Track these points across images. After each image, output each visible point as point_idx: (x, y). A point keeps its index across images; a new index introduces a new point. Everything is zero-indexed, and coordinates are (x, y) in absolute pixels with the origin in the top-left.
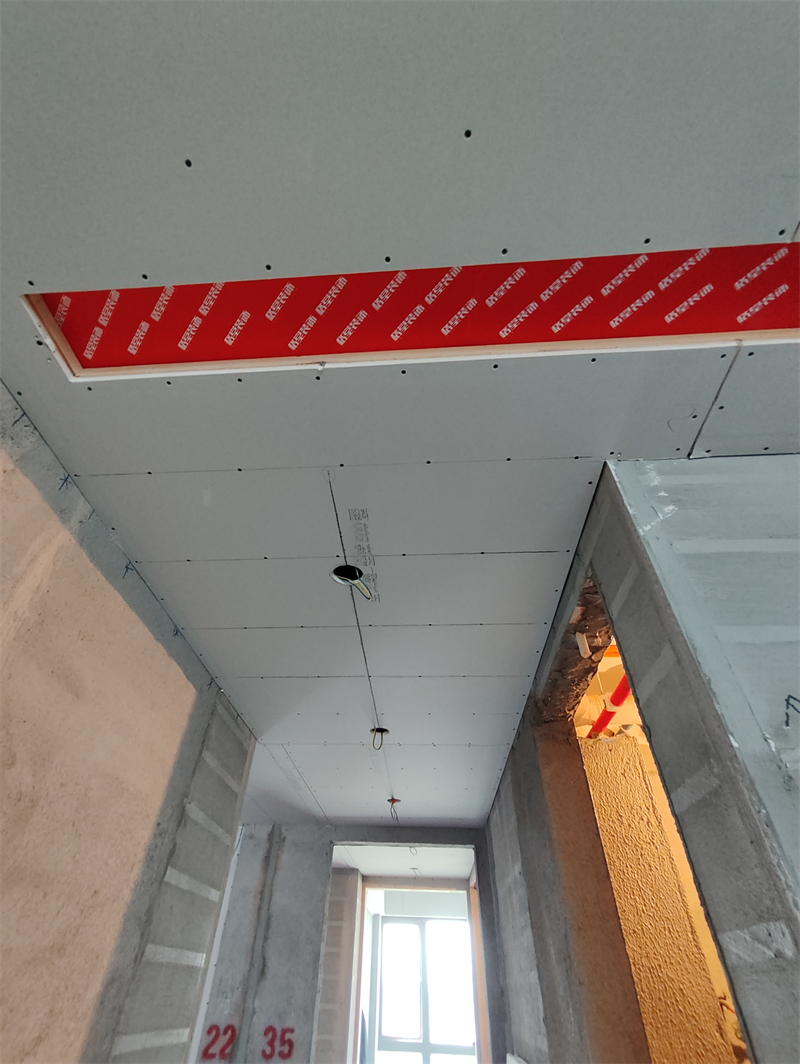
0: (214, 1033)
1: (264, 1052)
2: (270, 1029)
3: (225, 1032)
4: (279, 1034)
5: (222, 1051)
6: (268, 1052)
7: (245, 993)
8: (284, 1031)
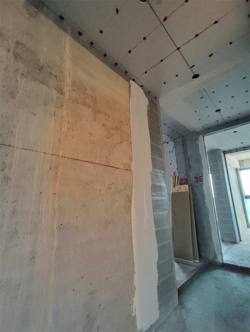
0: (181, 180)
1: (196, 181)
2: (195, 177)
3: (184, 179)
4: (198, 177)
5: (185, 182)
6: (197, 181)
7: (187, 173)
8: (200, 177)
